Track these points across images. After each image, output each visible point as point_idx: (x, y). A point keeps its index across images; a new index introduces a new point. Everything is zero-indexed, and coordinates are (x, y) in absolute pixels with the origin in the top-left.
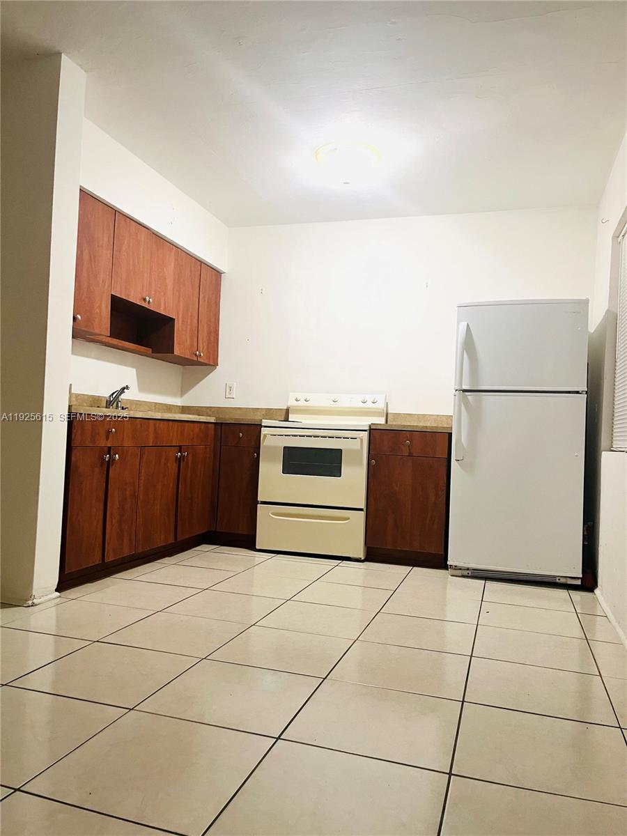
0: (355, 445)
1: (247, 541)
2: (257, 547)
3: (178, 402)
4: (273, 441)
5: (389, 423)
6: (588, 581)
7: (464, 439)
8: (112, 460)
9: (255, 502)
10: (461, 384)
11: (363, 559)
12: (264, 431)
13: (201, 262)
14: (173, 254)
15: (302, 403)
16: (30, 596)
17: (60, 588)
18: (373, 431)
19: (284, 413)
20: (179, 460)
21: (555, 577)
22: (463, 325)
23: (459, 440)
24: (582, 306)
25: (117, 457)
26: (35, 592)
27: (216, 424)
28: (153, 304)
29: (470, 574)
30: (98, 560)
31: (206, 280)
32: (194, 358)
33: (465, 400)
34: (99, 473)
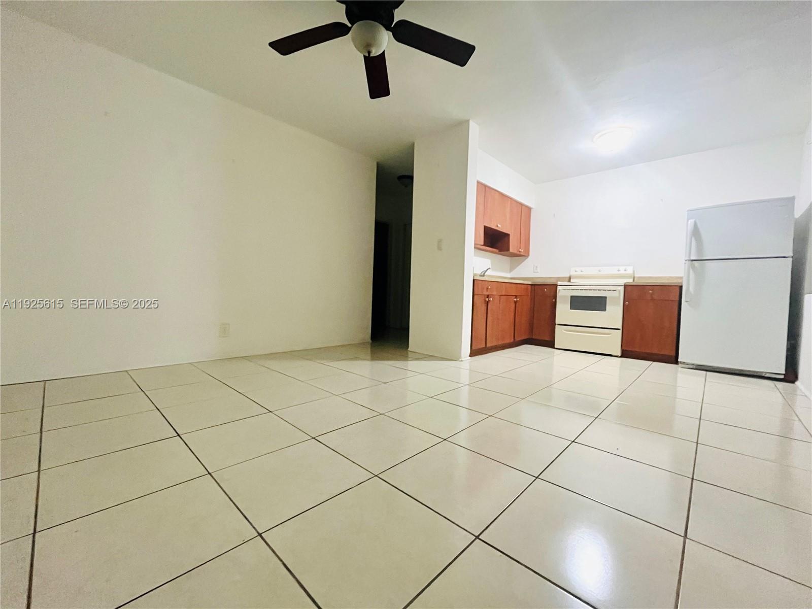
0: (615, 294)
1: (550, 343)
2: (556, 347)
3: (509, 275)
4: (563, 295)
5: (635, 281)
6: (791, 374)
7: (691, 289)
8: (489, 301)
9: (553, 324)
10: (690, 256)
11: (620, 356)
12: (559, 288)
13: (522, 204)
14: (509, 202)
15: (579, 273)
16: (460, 357)
17: (471, 355)
18: (626, 286)
19: (568, 278)
20: (516, 302)
21: (763, 372)
22: (691, 222)
23: (688, 290)
24: (790, 201)
25: (491, 299)
26: (462, 356)
27: (531, 285)
28: (501, 227)
29: (695, 367)
30: (484, 346)
31: (524, 212)
32: (518, 253)
33: (693, 268)
34: (484, 307)
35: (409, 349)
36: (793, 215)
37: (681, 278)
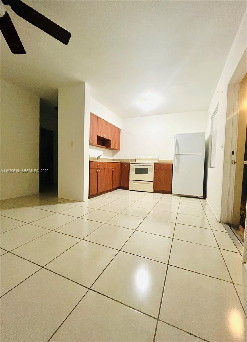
0: (151, 167)
1: (128, 188)
2: (130, 189)
3: (112, 158)
4: (132, 167)
5: (159, 162)
6: (204, 197)
7: (176, 166)
8: (98, 171)
9: (129, 180)
10: (175, 153)
11: (153, 192)
12: (131, 164)
13: (116, 127)
15: (139, 158)
17: (89, 198)
18: (155, 164)
19: (135, 160)
20: (113, 171)
21: (197, 196)
22: (176, 139)
24: (204, 134)
25: (100, 170)
26: (84, 199)
27: (120, 163)
28: (106, 137)
29: (177, 195)
30: (96, 192)
31: (117, 131)
32: (115, 149)
33: (176, 156)
34: (96, 174)
35: (58, 197)
36: (205, 139)
37: (173, 160)
